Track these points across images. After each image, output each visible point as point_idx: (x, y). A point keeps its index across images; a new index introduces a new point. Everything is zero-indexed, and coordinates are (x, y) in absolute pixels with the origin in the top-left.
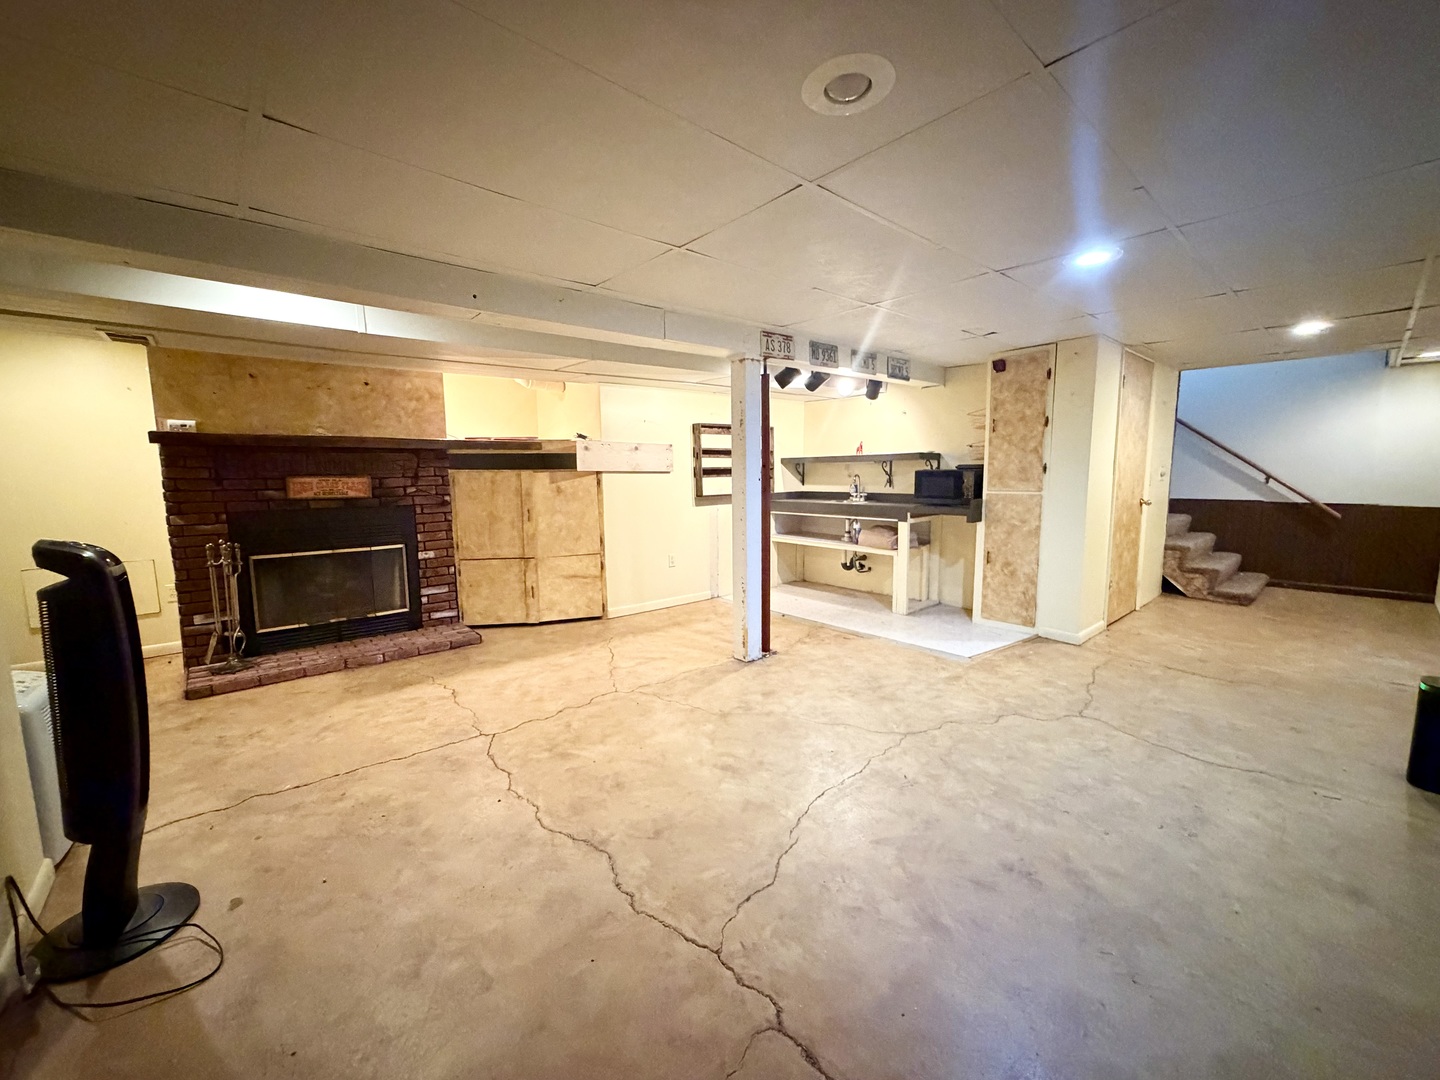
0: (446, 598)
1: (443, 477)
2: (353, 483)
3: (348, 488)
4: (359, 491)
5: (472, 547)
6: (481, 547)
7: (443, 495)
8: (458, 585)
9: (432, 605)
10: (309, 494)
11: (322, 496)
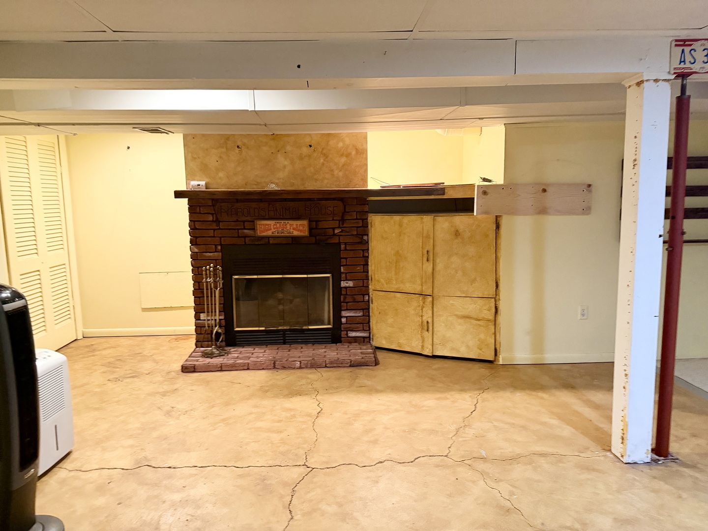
0: (361, 321)
1: (363, 220)
2: (297, 225)
3: (294, 229)
4: (301, 231)
5: (382, 280)
6: (389, 281)
7: (363, 235)
8: (371, 311)
9: (349, 326)
10: (269, 233)
11: (276, 234)
